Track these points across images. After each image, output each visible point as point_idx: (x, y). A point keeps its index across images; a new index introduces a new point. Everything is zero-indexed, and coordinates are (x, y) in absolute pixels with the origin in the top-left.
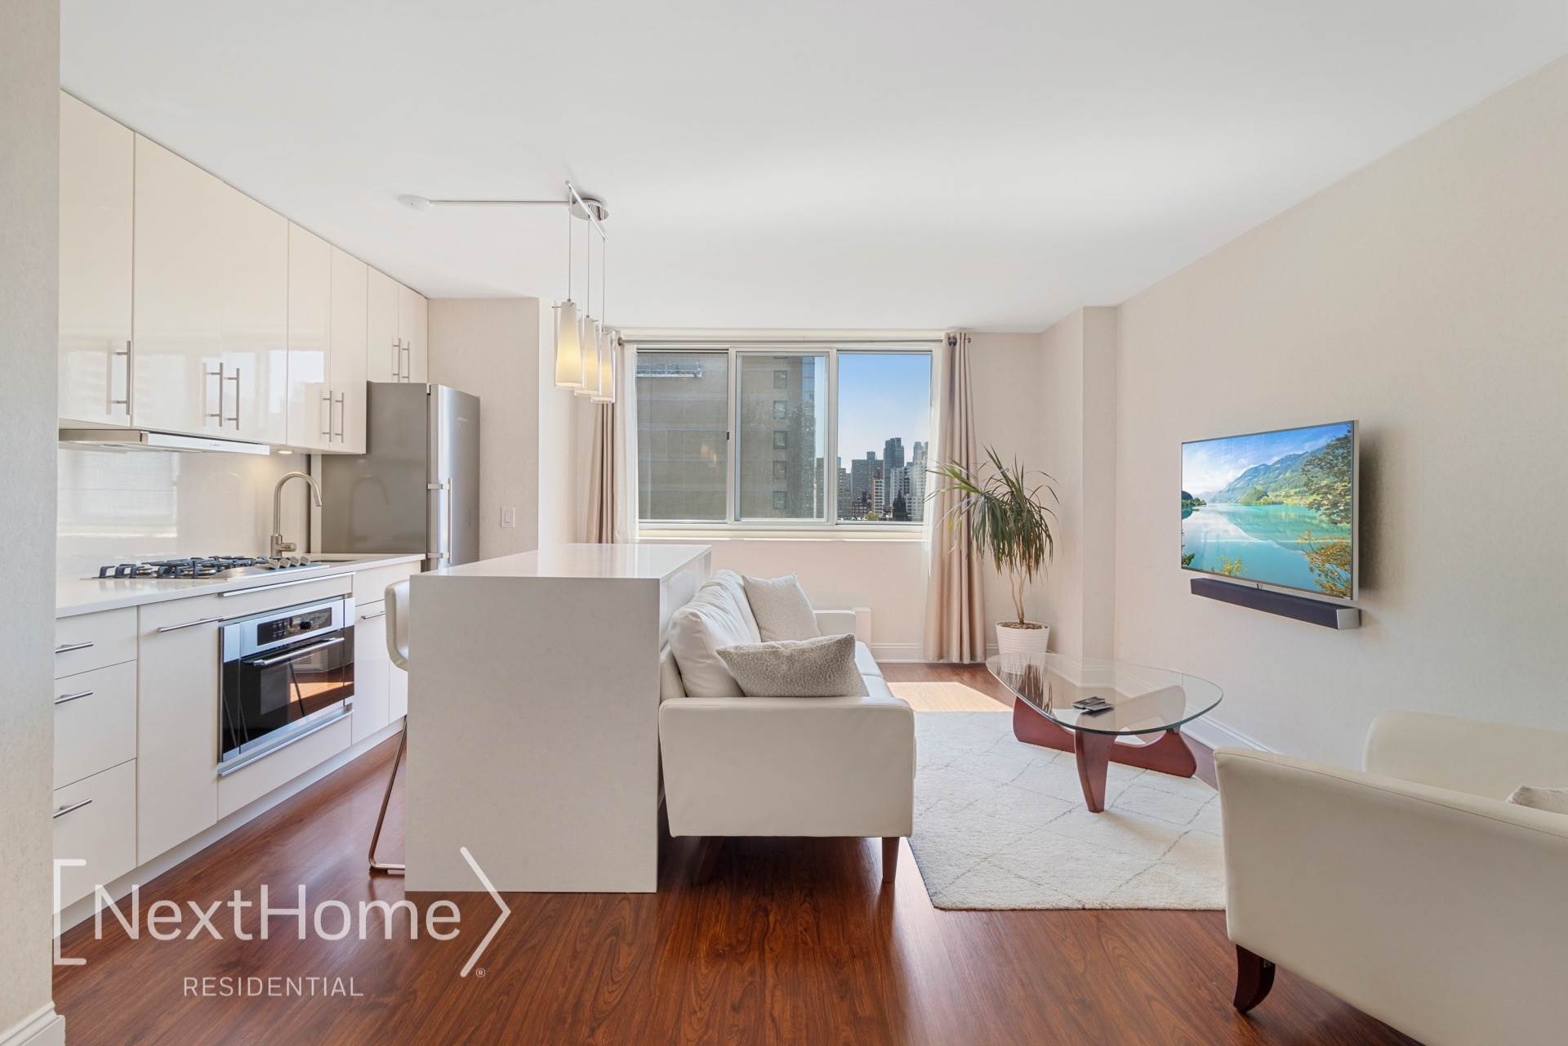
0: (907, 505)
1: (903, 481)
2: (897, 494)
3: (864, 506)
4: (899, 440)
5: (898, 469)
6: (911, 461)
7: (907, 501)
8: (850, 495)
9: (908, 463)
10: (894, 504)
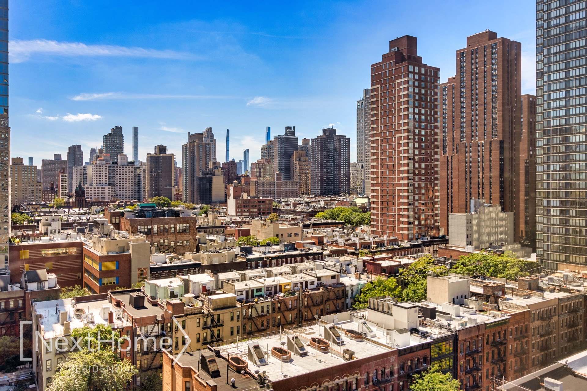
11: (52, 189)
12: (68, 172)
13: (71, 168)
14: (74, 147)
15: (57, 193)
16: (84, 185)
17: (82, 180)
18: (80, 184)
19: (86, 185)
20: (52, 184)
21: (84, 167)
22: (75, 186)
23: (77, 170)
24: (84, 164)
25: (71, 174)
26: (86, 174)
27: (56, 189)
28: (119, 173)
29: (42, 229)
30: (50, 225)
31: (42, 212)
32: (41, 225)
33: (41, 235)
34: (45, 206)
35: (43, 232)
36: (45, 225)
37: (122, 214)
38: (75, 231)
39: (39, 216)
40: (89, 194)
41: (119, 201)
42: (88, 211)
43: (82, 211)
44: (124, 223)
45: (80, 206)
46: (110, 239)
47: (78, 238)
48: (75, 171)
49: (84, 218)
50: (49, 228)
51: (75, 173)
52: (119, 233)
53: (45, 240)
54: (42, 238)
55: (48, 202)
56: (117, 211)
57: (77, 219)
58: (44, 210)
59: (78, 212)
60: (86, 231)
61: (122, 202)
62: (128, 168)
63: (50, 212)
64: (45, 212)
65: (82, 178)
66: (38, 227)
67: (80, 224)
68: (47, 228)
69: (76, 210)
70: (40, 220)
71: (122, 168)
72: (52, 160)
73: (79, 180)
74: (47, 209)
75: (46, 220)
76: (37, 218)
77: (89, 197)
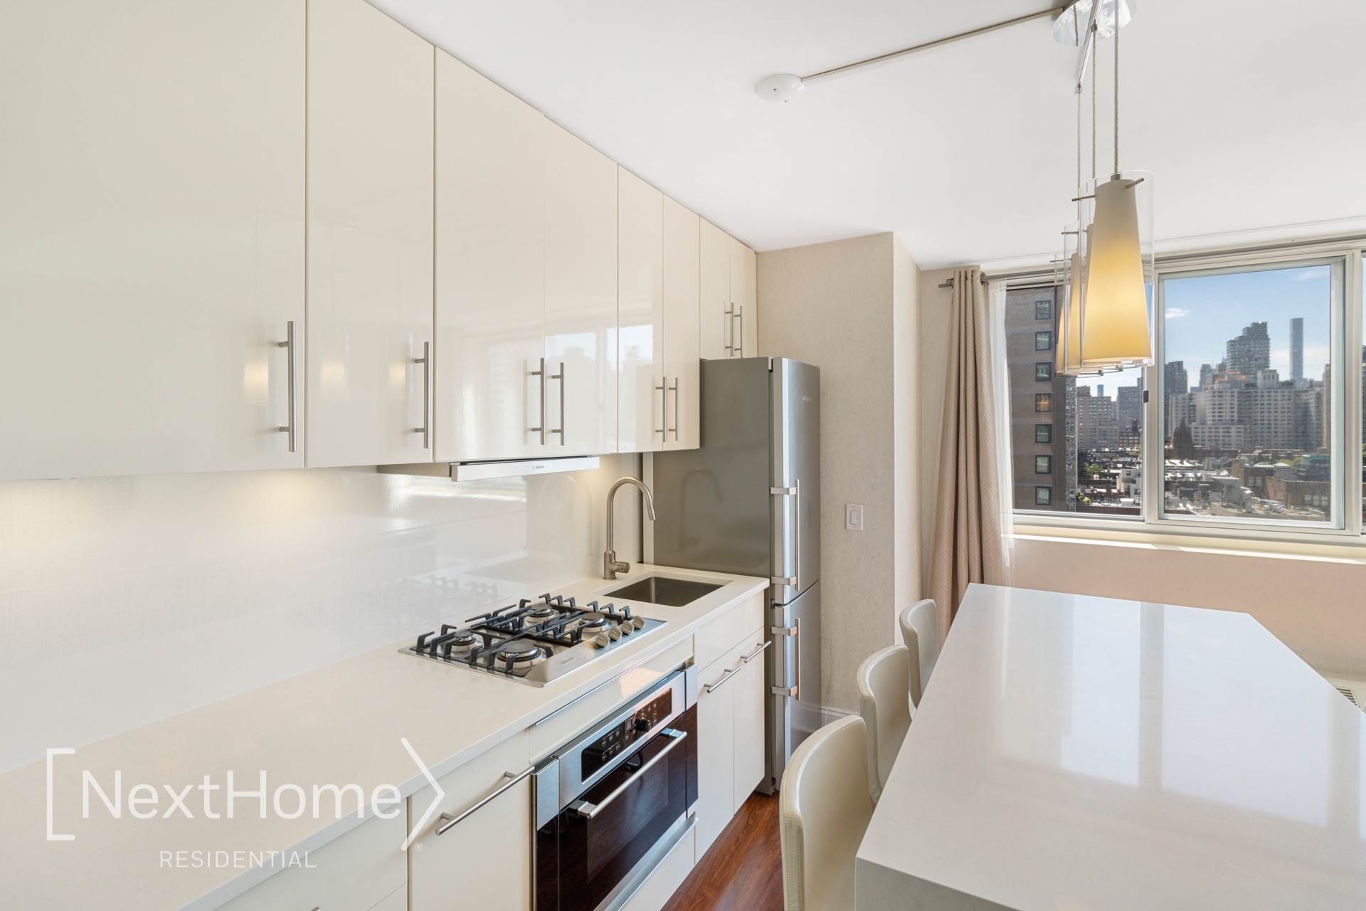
0: (1193, 434)
1: (1187, 409)
2: (1179, 423)
3: (1134, 436)
4: (1180, 364)
5: (1180, 396)
6: (1197, 385)
7: (1193, 430)
8: (1115, 425)
9: (1193, 389)
10: (1176, 435)
11: (1135, 430)
14: (1172, 364)
16: (1190, 422)
17: (1187, 415)
18: (1183, 421)
19: (1193, 424)
20: (1133, 422)
21: (1190, 395)
22: (1174, 426)
23: (1177, 400)
24: (1189, 391)
26: (1194, 406)
28: (1259, 402)
29: (1120, 486)
30: (1134, 482)
31: (1119, 463)
32: (1118, 481)
33: (1120, 495)
34: (1124, 454)
35: (1122, 491)
36: (1125, 481)
37: (1270, 472)
38: (1175, 494)
39: (1116, 468)
40: (1200, 438)
41: (1260, 451)
42: (1197, 464)
43: (1186, 464)
44: (1271, 485)
45: (1182, 457)
46: (1244, 511)
47: (1181, 505)
48: (1174, 401)
49: (1191, 475)
50: (1133, 486)
51: (1174, 405)
52: (1263, 503)
53: (1128, 503)
54: (1122, 500)
55: (1128, 449)
56: (1257, 465)
57: (1179, 475)
58: (1121, 460)
59: (1180, 465)
60: (1196, 495)
61: (1267, 452)
62: (1279, 394)
63: (1132, 464)
64: (1124, 463)
65: (1187, 412)
66: (1115, 483)
67: (1186, 483)
68: (1129, 486)
69: (1177, 462)
70: (1118, 474)
71: (1266, 394)
72: (1134, 387)
73: (1180, 416)
74: (1129, 459)
75: (1128, 474)
76: (1112, 471)
77: (1200, 442)
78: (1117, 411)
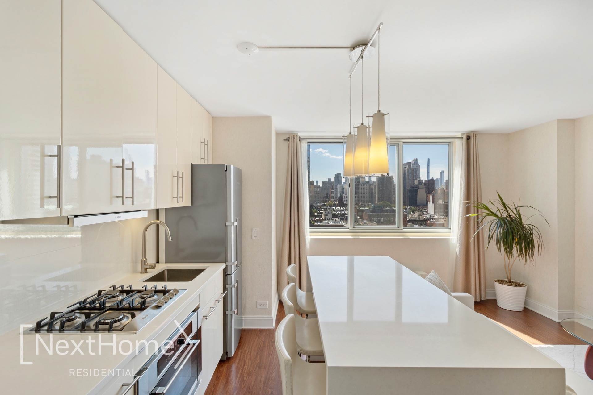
2: (340, 194)
3: (327, 199)
5: (340, 185)
6: (345, 182)
7: (343, 197)
8: (321, 195)
9: (343, 183)
10: (339, 198)
11: (327, 197)
12: (334, 188)
13: (336, 186)
14: (337, 174)
15: (329, 199)
16: (343, 195)
17: (342, 192)
18: (341, 194)
19: (344, 195)
20: (327, 194)
21: (343, 185)
22: (338, 196)
23: (339, 187)
24: (342, 183)
25: (336, 188)
26: (344, 189)
27: (329, 197)
28: (361, 188)
29: (323, 217)
30: (327, 215)
31: (323, 209)
32: (323, 215)
33: (323, 220)
34: (324, 205)
35: (324, 219)
36: (325, 215)
37: (363, 211)
38: (339, 219)
39: (322, 210)
40: (345, 200)
41: (361, 204)
42: (345, 209)
43: (342, 209)
44: (364, 215)
45: (341, 206)
46: (357, 224)
47: (340, 223)
48: (338, 187)
49: (343, 212)
50: (327, 217)
51: (338, 188)
52: (362, 221)
53: (325, 223)
54: (324, 222)
55: (325, 204)
56: (361, 209)
57: (340, 213)
58: (323, 207)
59: (340, 209)
60: (344, 219)
61: (363, 204)
62: (366, 185)
63: (326, 209)
64: (324, 209)
65: (342, 191)
66: (321, 216)
67: (341, 215)
68: (326, 217)
69: (339, 208)
70: (322, 213)
71: (362, 185)
72: (327, 182)
73: (340, 192)
74: (325, 207)
75: (326, 213)
76: (321, 212)
77: (345, 201)
78: (322, 190)
